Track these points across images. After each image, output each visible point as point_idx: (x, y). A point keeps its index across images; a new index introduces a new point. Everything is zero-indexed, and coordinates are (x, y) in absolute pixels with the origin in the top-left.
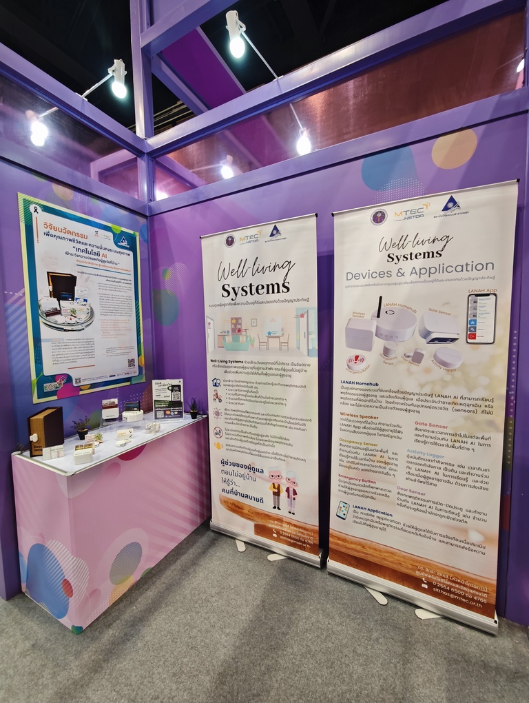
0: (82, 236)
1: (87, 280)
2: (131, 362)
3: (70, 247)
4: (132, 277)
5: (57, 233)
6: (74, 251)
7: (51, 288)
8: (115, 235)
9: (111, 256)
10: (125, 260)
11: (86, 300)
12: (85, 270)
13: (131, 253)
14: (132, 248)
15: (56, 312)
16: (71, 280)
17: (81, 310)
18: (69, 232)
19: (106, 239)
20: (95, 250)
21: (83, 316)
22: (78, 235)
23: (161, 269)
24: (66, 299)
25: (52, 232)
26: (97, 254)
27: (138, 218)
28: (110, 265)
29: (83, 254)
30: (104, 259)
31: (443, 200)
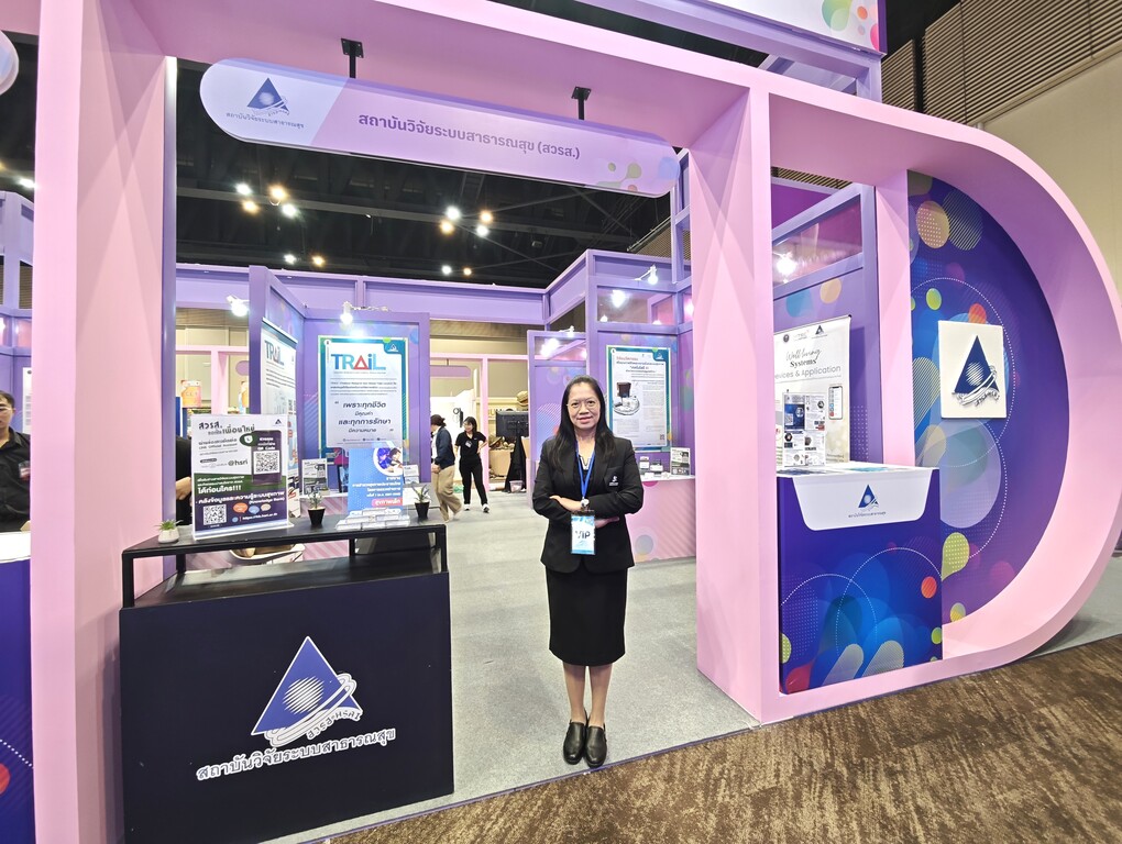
0: (635, 359)
1: (636, 384)
2: (662, 437)
4: (665, 379)
5: (623, 361)
6: (632, 369)
7: (619, 391)
8: (654, 353)
10: (660, 368)
11: (635, 397)
12: (636, 378)
13: (665, 363)
14: (666, 360)
15: (620, 405)
16: (628, 386)
17: (633, 402)
18: (628, 359)
19: (649, 357)
20: (643, 366)
21: (633, 406)
22: (632, 359)
23: (685, 371)
24: (625, 397)
25: (621, 361)
26: (644, 368)
27: (669, 337)
28: (651, 372)
29: (635, 369)
30: (647, 370)
31: (816, 328)
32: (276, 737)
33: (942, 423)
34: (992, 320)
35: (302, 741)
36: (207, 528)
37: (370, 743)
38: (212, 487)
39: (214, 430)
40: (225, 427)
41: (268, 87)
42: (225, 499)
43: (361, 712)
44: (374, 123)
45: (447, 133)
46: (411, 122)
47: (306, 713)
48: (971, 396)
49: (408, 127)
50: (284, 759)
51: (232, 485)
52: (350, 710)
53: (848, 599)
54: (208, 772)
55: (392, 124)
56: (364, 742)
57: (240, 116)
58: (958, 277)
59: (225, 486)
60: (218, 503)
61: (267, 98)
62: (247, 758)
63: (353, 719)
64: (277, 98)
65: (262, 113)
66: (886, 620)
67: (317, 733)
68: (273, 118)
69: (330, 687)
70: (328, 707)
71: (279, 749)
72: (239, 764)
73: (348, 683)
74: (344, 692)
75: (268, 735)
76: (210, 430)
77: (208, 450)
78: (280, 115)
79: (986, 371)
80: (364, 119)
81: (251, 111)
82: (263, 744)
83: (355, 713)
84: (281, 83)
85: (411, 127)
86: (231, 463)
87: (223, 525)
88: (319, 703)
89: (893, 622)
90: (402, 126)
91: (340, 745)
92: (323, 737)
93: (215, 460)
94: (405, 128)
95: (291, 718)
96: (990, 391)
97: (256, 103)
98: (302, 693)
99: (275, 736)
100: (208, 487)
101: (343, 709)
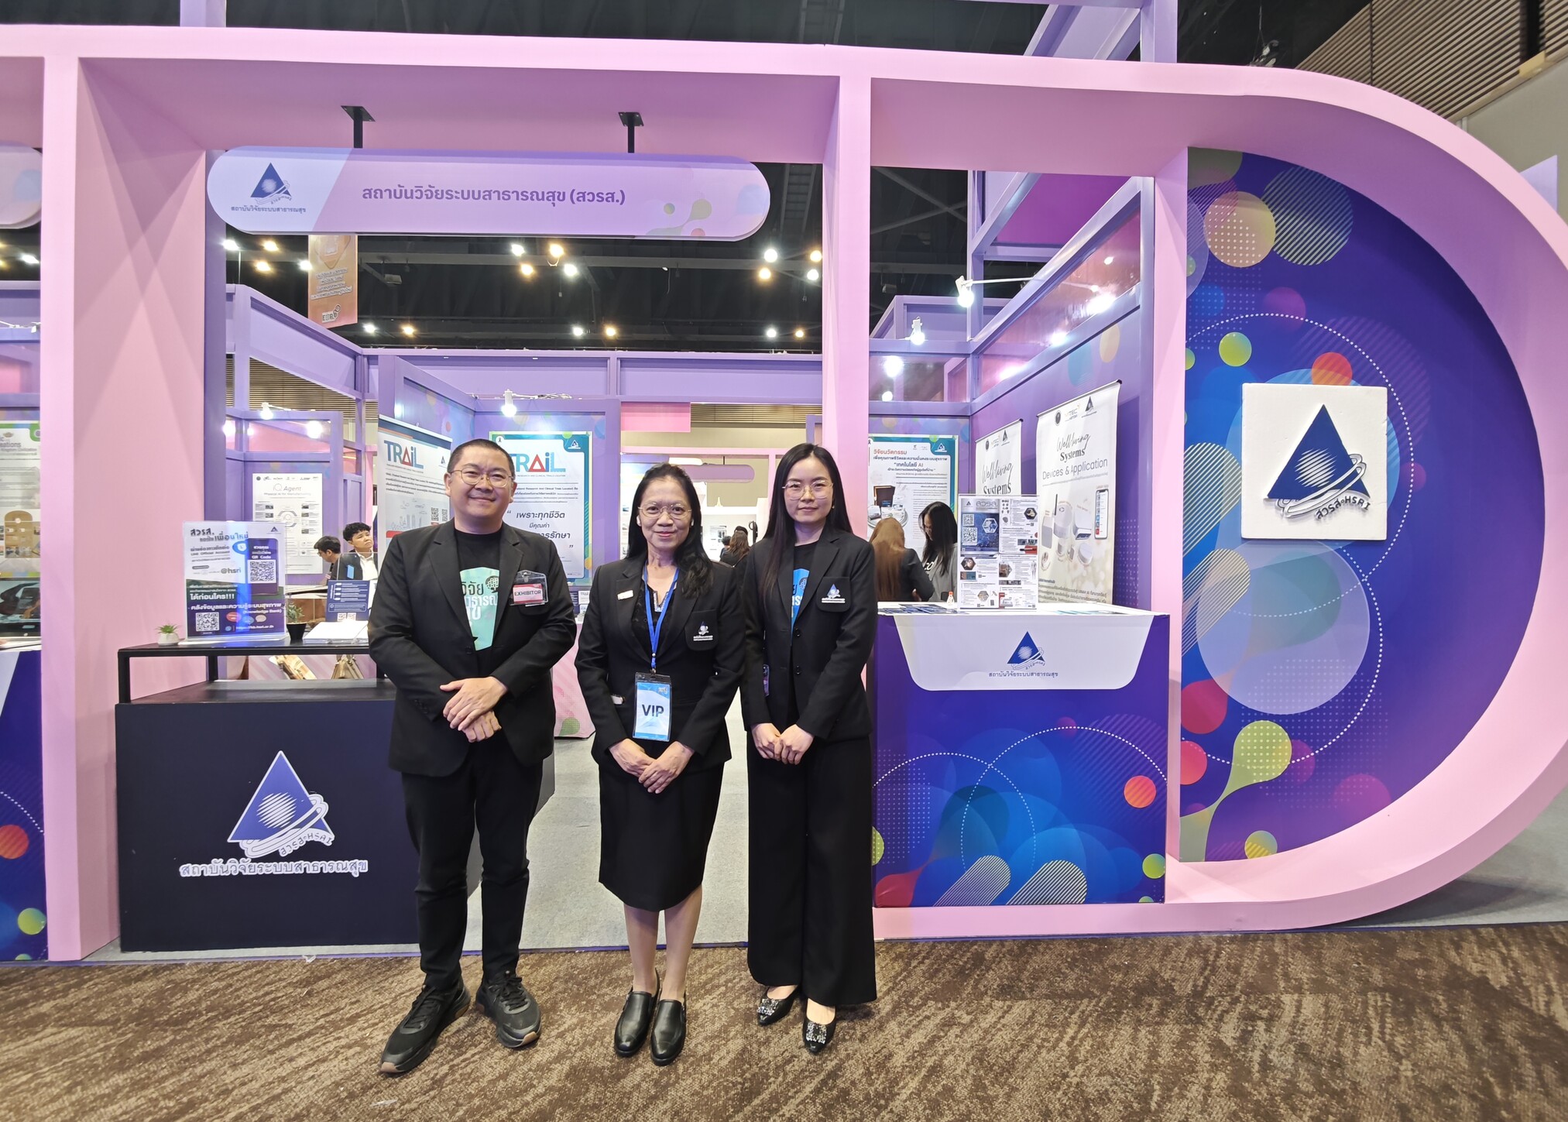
0: (902, 453)
1: (903, 489)
3: (891, 464)
4: (948, 481)
5: (883, 455)
6: (895, 467)
7: (876, 498)
8: (932, 444)
9: (926, 464)
10: (942, 465)
11: (901, 506)
12: (903, 480)
13: (948, 457)
14: (951, 452)
16: (891, 490)
17: (896, 514)
18: (892, 452)
19: (924, 449)
20: (913, 462)
22: (899, 453)
24: (885, 506)
25: (880, 455)
26: (915, 465)
27: (959, 420)
28: (926, 472)
29: (903, 467)
30: (920, 468)
31: (1084, 401)
32: (253, 848)
33: (1243, 547)
34: (1365, 377)
35: (274, 857)
36: (199, 634)
37: (341, 871)
38: (205, 594)
39: (206, 537)
40: (217, 535)
41: (271, 173)
42: (218, 607)
43: (333, 837)
44: (378, 195)
45: (459, 195)
46: (419, 188)
47: (279, 829)
48: (1307, 504)
49: (415, 194)
50: (258, 871)
51: (225, 593)
52: (322, 833)
53: (983, 791)
54: (189, 870)
55: (400, 194)
56: (335, 870)
57: (245, 209)
58: (1290, 308)
59: (218, 593)
60: (210, 611)
61: (269, 185)
62: (225, 863)
63: (325, 842)
64: (279, 183)
65: (265, 202)
66: (1053, 829)
67: (289, 851)
68: (276, 205)
69: (302, 807)
70: (300, 826)
71: (254, 860)
72: (216, 868)
73: (319, 805)
74: (315, 814)
75: (244, 844)
76: (201, 536)
77: (200, 557)
78: (284, 202)
79: (1341, 462)
80: (368, 193)
81: (254, 201)
82: (239, 854)
83: (327, 837)
84: (284, 166)
85: (418, 194)
86: (224, 571)
87: (216, 633)
88: (292, 821)
89: (1071, 834)
90: (409, 195)
91: (313, 867)
92: (294, 857)
93: (207, 567)
94: (412, 197)
95: (264, 831)
96: (1351, 495)
97: (259, 192)
98: (275, 808)
99: (250, 847)
100: (200, 594)
101: (315, 831)
